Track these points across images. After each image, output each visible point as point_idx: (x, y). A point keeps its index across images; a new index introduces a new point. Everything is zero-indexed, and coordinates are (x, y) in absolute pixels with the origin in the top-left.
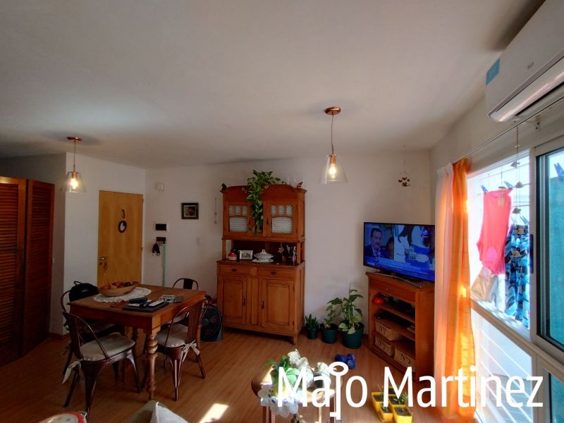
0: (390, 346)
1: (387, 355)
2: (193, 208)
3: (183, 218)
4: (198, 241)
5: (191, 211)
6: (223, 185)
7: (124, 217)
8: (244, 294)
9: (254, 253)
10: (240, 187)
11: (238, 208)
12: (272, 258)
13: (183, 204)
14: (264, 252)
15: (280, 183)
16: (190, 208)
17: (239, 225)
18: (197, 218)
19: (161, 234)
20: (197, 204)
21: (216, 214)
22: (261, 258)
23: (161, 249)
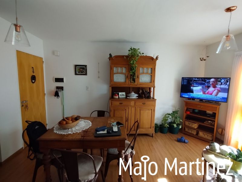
0: (195, 131)
1: (194, 134)
2: (83, 68)
3: (76, 74)
4: (87, 88)
5: (81, 70)
6: (110, 55)
7: (33, 72)
8: (127, 116)
9: (126, 94)
10: (123, 56)
11: (119, 69)
12: (137, 96)
13: (76, 66)
14: (133, 93)
15: (144, 55)
16: (80, 68)
17: (120, 78)
18: (86, 74)
19: (59, 84)
20: (86, 66)
21: (99, 72)
22: (132, 96)
23: (60, 94)
